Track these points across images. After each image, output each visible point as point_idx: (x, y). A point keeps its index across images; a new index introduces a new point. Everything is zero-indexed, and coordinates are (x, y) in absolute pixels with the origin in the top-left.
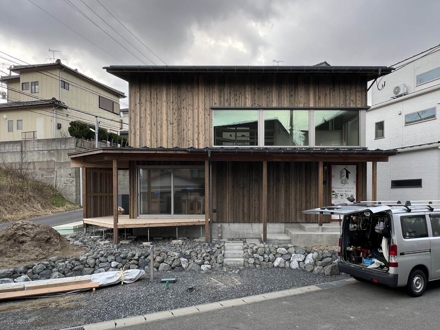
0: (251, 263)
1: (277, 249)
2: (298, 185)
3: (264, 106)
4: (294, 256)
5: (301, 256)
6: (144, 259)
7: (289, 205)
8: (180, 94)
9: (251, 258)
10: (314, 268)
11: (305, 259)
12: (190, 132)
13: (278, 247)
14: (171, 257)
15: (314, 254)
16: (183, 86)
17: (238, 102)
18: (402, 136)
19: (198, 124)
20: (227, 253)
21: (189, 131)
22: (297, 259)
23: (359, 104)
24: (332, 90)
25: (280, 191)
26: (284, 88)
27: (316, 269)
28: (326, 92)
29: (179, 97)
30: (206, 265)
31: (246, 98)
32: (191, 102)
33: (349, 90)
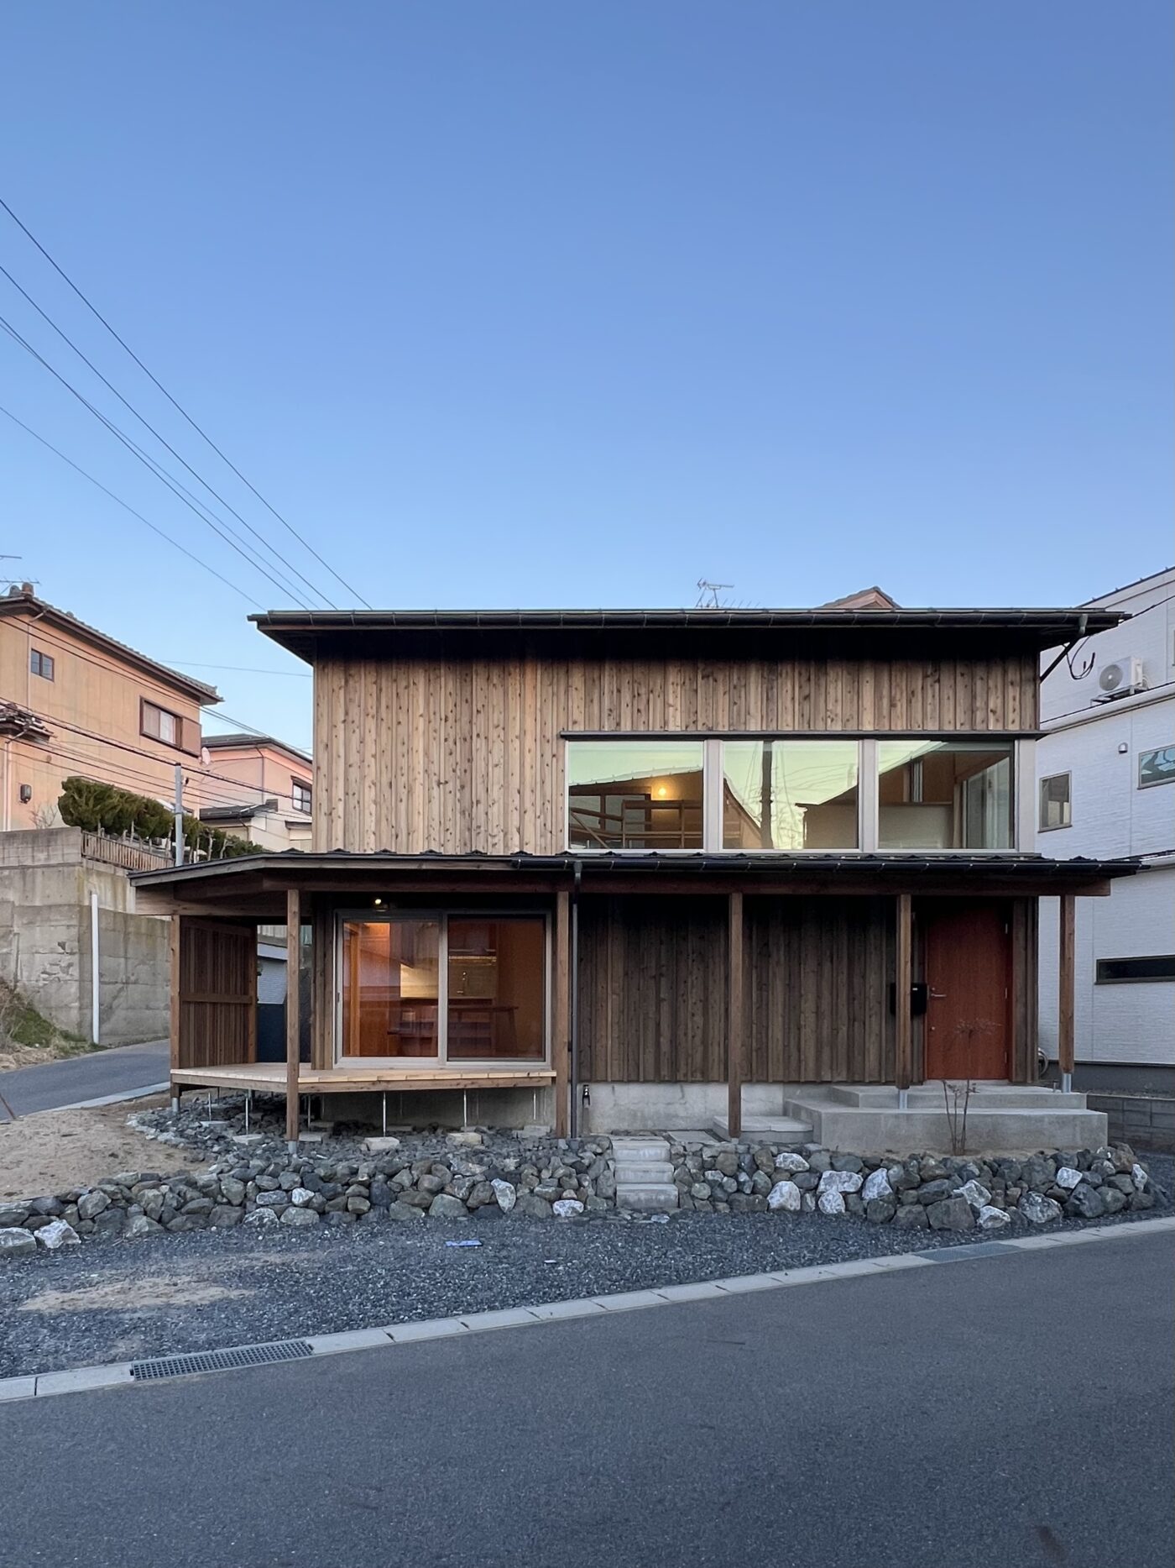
0: (700, 1195)
1: (776, 1156)
2: (827, 967)
3: (723, 729)
4: (831, 1176)
5: (851, 1177)
6: (386, 1183)
7: (799, 1029)
8: (469, 693)
9: (698, 1182)
10: (896, 1212)
11: (863, 1186)
12: (495, 810)
13: (780, 1153)
14: (464, 1176)
15: (891, 1172)
16: (476, 671)
17: (643, 719)
18: (1131, 819)
19: (522, 782)
20: (624, 1169)
21: (496, 805)
22: (840, 1186)
23: (1013, 722)
24: (929, 681)
25: (770, 987)
26: (784, 675)
27: (901, 1213)
28: (914, 687)
29: (464, 703)
30: (567, 1201)
31: (666, 704)
32: (502, 716)
33: (982, 679)
